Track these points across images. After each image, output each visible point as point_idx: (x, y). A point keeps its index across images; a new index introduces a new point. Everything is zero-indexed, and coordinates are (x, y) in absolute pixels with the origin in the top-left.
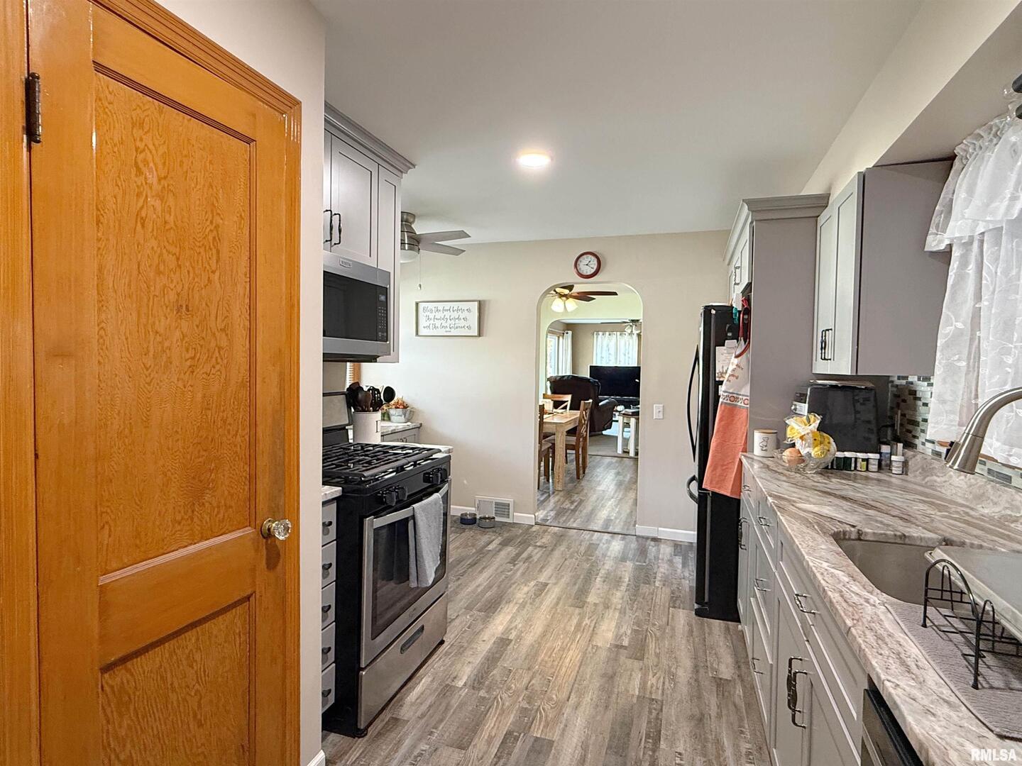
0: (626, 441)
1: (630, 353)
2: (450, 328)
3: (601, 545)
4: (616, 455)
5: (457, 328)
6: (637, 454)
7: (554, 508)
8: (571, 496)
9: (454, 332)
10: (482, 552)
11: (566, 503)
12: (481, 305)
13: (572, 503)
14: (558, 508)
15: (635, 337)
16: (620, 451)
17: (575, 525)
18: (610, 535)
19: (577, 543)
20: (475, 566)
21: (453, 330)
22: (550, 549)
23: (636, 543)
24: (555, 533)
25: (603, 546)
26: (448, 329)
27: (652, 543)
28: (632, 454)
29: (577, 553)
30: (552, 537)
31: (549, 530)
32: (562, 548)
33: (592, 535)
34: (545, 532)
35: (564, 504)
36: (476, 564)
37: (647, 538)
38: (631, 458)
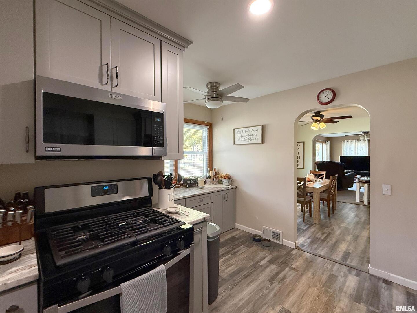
0: (362, 195)
1: (364, 149)
2: (249, 140)
3: (339, 277)
4: (355, 203)
5: (252, 140)
6: (369, 203)
7: (311, 236)
8: (323, 229)
9: (250, 142)
10: (256, 266)
11: (319, 234)
12: (263, 128)
13: (323, 234)
14: (313, 236)
15: (366, 142)
16: (358, 200)
17: (322, 253)
18: (348, 268)
19: (321, 271)
20: (247, 279)
21: (250, 141)
22: (300, 273)
23: (369, 281)
24: (307, 259)
25: (341, 279)
26: (248, 141)
27: (384, 285)
28: (366, 203)
29: (320, 281)
30: (304, 262)
31: (303, 255)
32: (309, 274)
33: (333, 266)
34: (300, 256)
35: (317, 235)
36: (248, 276)
37: (379, 279)
38: (365, 205)
